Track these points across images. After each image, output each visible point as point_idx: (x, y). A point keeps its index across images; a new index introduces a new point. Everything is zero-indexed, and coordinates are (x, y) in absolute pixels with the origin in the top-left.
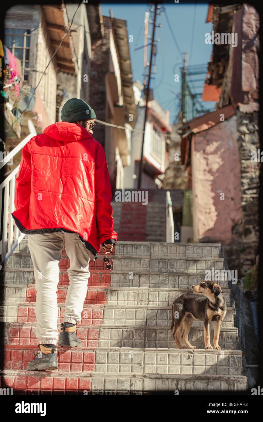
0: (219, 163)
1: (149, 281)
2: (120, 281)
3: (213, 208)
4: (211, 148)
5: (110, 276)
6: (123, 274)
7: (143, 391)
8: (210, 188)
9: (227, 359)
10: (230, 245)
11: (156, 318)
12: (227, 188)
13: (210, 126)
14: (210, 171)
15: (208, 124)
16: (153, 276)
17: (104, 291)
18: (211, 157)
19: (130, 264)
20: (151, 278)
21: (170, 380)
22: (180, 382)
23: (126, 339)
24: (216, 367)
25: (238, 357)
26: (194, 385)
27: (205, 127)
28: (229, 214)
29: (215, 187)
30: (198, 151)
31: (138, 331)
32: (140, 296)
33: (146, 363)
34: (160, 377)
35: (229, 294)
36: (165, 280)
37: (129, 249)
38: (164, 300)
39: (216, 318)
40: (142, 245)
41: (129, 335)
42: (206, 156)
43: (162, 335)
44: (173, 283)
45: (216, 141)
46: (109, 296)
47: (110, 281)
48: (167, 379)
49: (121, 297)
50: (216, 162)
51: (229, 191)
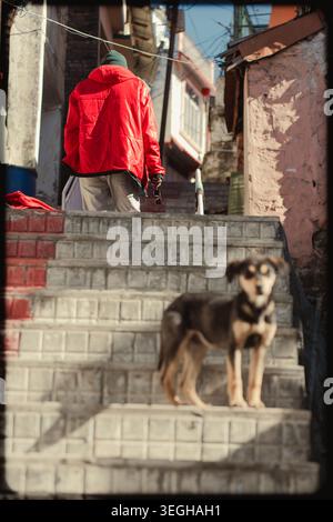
0: (291, 119)
1: (127, 282)
2: (65, 281)
3: (280, 201)
4: (277, 91)
5: (46, 272)
6: (72, 268)
7: (84, 496)
8: (274, 164)
9: (278, 430)
10: (308, 267)
11: (130, 350)
12: (305, 165)
13: (276, 50)
14: (275, 134)
15: (272, 47)
16: (134, 272)
17: (27, 299)
18: (276, 108)
19: (89, 251)
20: (129, 276)
21: (145, 472)
22: (166, 476)
23: (61, 388)
24: (251, 446)
25: (300, 426)
26: (198, 481)
27: (268, 52)
28: (309, 211)
29: (283, 161)
30: (255, 97)
31: (89, 373)
32: (103, 309)
33: (98, 435)
34: (121, 465)
35: (289, 307)
36: (159, 281)
37: (93, 226)
38: (153, 317)
39: (254, 341)
40: (118, 218)
41: (67, 383)
42: (268, 106)
43: (140, 383)
44: (175, 287)
45: (287, 80)
46: (37, 307)
47: (45, 281)
48: (139, 468)
49: (62, 311)
50: (286, 116)
51: (310, 169)
